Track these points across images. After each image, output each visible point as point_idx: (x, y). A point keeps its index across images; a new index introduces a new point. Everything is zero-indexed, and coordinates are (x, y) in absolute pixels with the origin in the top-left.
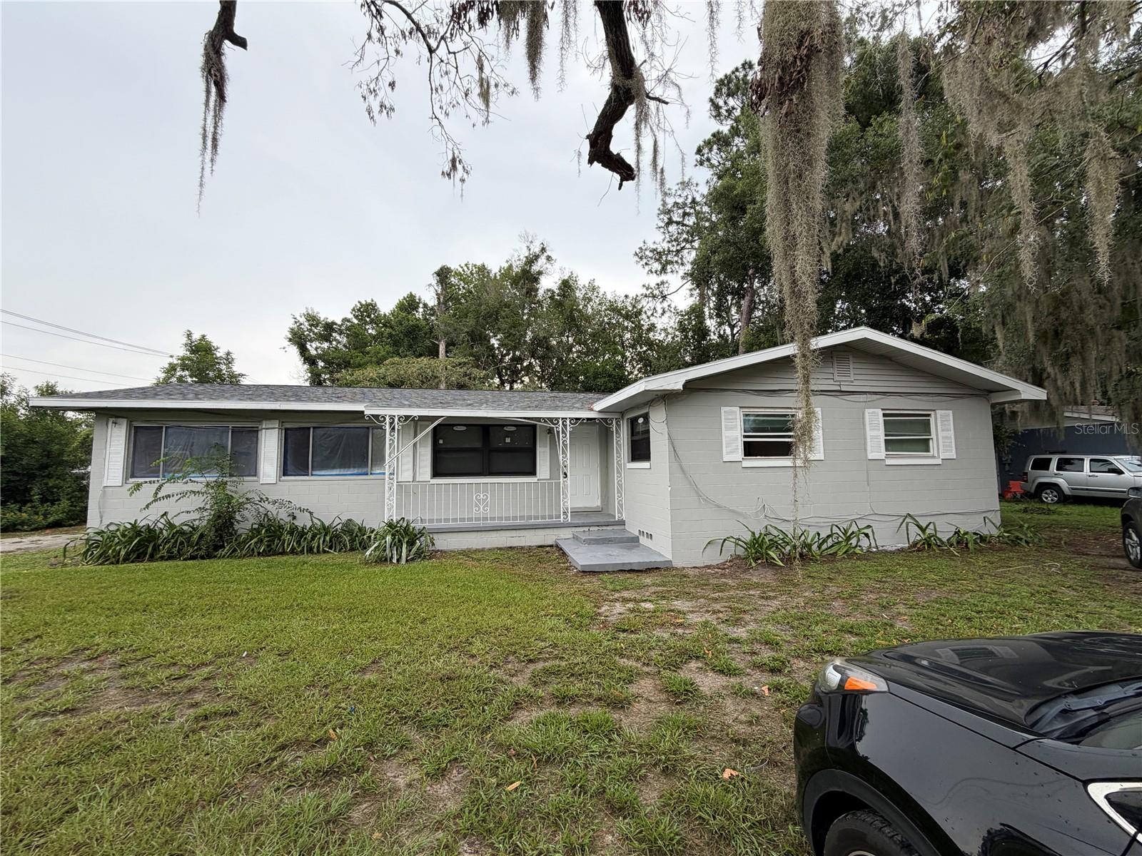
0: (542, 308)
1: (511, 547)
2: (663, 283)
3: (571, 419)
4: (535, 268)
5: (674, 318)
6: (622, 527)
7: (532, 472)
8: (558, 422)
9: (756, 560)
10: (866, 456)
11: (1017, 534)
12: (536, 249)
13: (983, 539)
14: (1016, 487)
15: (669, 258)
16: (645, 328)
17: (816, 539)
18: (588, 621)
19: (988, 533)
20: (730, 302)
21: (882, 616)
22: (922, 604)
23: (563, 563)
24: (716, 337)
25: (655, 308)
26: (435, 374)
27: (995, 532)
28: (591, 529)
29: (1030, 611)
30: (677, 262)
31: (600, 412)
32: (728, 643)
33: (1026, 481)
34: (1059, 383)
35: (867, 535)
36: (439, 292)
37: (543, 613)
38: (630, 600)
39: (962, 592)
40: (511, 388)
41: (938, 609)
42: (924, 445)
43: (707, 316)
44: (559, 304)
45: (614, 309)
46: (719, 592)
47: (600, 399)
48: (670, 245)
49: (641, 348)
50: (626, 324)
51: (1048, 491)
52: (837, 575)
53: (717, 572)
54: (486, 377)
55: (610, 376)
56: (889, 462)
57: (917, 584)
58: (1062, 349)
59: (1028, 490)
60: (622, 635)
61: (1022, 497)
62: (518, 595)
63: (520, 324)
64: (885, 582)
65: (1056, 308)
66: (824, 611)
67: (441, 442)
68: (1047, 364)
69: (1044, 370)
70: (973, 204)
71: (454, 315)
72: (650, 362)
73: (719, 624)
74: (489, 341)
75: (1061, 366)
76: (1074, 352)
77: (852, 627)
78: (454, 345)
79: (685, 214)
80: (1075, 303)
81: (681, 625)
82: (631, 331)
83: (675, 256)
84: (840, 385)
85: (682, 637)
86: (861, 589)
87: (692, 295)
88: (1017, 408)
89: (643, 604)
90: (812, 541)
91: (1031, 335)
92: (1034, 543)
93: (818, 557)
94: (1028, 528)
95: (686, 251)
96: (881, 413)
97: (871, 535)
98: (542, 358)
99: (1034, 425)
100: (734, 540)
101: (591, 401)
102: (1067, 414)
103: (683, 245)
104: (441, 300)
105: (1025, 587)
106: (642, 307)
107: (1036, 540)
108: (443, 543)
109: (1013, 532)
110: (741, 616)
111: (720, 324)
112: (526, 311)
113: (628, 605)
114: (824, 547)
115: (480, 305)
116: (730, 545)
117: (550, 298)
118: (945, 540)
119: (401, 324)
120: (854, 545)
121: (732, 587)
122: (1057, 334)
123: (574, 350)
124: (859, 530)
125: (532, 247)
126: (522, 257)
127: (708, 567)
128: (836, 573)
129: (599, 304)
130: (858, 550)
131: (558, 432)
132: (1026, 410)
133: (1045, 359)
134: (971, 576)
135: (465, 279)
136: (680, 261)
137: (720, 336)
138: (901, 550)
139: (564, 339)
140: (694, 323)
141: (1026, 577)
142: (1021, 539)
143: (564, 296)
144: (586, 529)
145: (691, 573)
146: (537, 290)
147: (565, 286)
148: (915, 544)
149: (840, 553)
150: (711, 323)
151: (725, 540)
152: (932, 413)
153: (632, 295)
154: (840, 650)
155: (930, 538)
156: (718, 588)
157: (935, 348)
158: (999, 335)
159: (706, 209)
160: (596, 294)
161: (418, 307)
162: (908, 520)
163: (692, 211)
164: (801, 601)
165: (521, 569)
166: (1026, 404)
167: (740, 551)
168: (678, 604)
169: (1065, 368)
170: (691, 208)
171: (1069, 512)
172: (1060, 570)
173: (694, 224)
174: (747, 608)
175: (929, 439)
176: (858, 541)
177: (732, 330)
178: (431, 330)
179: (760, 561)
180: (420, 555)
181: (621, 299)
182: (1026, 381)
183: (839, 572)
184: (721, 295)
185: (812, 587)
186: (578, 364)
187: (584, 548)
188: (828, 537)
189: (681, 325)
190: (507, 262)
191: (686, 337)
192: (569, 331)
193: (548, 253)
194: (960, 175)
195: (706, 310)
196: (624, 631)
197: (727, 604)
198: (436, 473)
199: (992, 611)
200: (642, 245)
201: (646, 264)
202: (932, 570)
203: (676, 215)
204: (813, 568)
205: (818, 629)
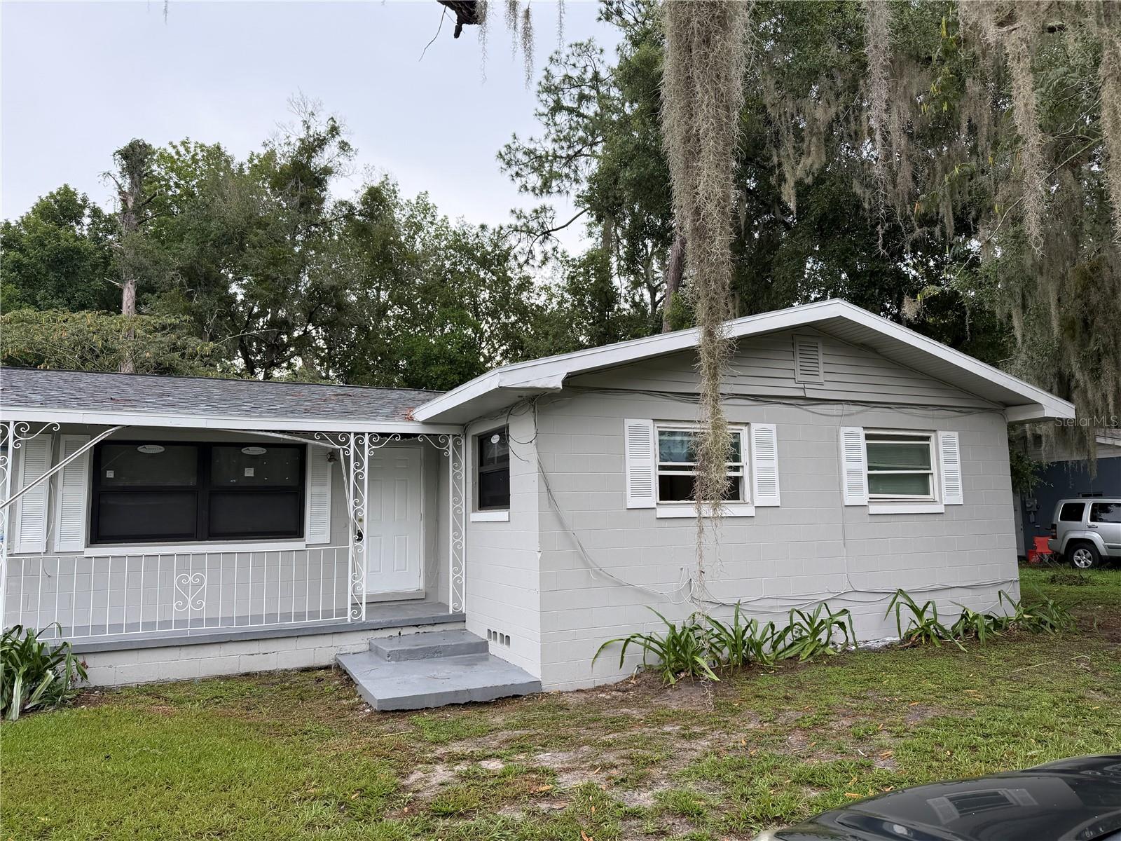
0: (331, 235)
1: (247, 674)
2: (544, 209)
3: (372, 435)
4: (319, 161)
5: (561, 270)
6: (459, 626)
7: (297, 532)
8: (348, 440)
9: (676, 672)
10: (842, 501)
11: (1040, 615)
12: (320, 127)
13: (997, 624)
14: (1044, 545)
15: (555, 169)
16: (514, 283)
17: (769, 634)
18: (381, 803)
19: (1004, 616)
20: (650, 249)
21: (857, 753)
22: (913, 729)
23: (347, 699)
24: (627, 306)
25: (530, 252)
26: (110, 345)
27: (1013, 614)
28: (404, 632)
29: (1050, 729)
30: (567, 176)
31: (425, 423)
32: (623, 819)
33: (1054, 537)
34: (1090, 395)
35: (842, 625)
36: (126, 188)
37: (296, 795)
38: (463, 758)
39: (967, 707)
40: (268, 376)
41: (935, 735)
42: (922, 485)
43: (614, 271)
44: (361, 231)
45: (461, 246)
46: (615, 731)
47: (428, 400)
48: (556, 146)
49: (508, 317)
50: (482, 274)
51: (1081, 551)
52: (797, 692)
53: (615, 698)
54: (216, 356)
55: (452, 362)
56: (874, 509)
57: (908, 698)
58: (1092, 347)
59: (1057, 549)
60: (442, 823)
61: (1050, 560)
62: (249, 765)
63: (286, 261)
64: (865, 698)
65: (1085, 288)
66: (775, 752)
67: (110, 474)
68: (1076, 367)
69: (1072, 376)
70: (985, 129)
71: (157, 235)
72: (522, 342)
73: (610, 787)
74: (226, 288)
75: (1092, 370)
76: (1106, 352)
77: (813, 775)
78: (152, 290)
79: (582, 97)
80: (1106, 283)
81: (547, 795)
82: (490, 288)
83: (565, 165)
84: (804, 389)
85: (546, 817)
86: (830, 711)
87: (590, 234)
88: (1043, 429)
89: (484, 764)
90: (763, 635)
91: (1055, 324)
92: (1061, 628)
93: (772, 664)
94: (1054, 605)
95: (583, 159)
96: (862, 433)
97: (847, 624)
98: (328, 325)
99: (1063, 456)
100: (642, 641)
101: (411, 404)
102: (1099, 440)
103: (578, 148)
104: (130, 204)
105: (1047, 694)
106: (510, 248)
107: (1063, 624)
108: (103, 672)
109: (1034, 613)
110: (647, 770)
111: (636, 285)
112: (299, 238)
113: (457, 768)
114: (781, 646)
115: (208, 219)
116: (635, 649)
117: (345, 217)
118: (948, 628)
119: (42, 245)
120: (824, 641)
121: (636, 722)
122: (1087, 325)
123: (389, 313)
124: (832, 617)
125: (312, 123)
126: (293, 140)
127: (601, 689)
128: (797, 687)
129: (437, 237)
130: (829, 650)
131: (347, 459)
132: (1051, 433)
133: (1073, 360)
134: (980, 681)
135: (180, 169)
136: (572, 175)
137: (635, 305)
138: (890, 647)
139: (372, 293)
140: (593, 280)
141: (1049, 679)
142: (1045, 623)
143: (371, 216)
144: (395, 632)
145: (573, 700)
146: (323, 199)
147: (374, 199)
148: (909, 636)
149: (804, 656)
150: (620, 283)
151: (628, 640)
152: (932, 435)
153: (493, 225)
154: (793, 814)
155: (928, 625)
156: (615, 725)
157: (939, 339)
158: (1016, 322)
159: (615, 92)
160: (430, 219)
161: (82, 215)
162: (900, 599)
163: (593, 93)
164: (741, 738)
165: (265, 715)
166: (1051, 424)
167: (653, 659)
168: (547, 759)
169: (1096, 374)
170: (592, 87)
171: (1104, 580)
172: (1090, 665)
173: (596, 114)
174: (658, 756)
175: (928, 474)
176: (830, 634)
177: (653, 295)
178: (106, 260)
179: (683, 675)
180: (53, 698)
181: (474, 231)
182: (1050, 391)
183: (801, 687)
184: (635, 236)
185: (761, 713)
186: (396, 339)
187: (388, 667)
188: (788, 629)
189: (573, 283)
190: (265, 145)
191: (581, 302)
192: (381, 279)
193: (343, 137)
194: (967, 85)
195: (613, 259)
196: (446, 815)
197: (625, 752)
198: (97, 535)
199: (1003, 734)
200: (510, 141)
201: (517, 174)
202: (929, 675)
203: (568, 98)
204: (763, 682)
205: (762, 783)
